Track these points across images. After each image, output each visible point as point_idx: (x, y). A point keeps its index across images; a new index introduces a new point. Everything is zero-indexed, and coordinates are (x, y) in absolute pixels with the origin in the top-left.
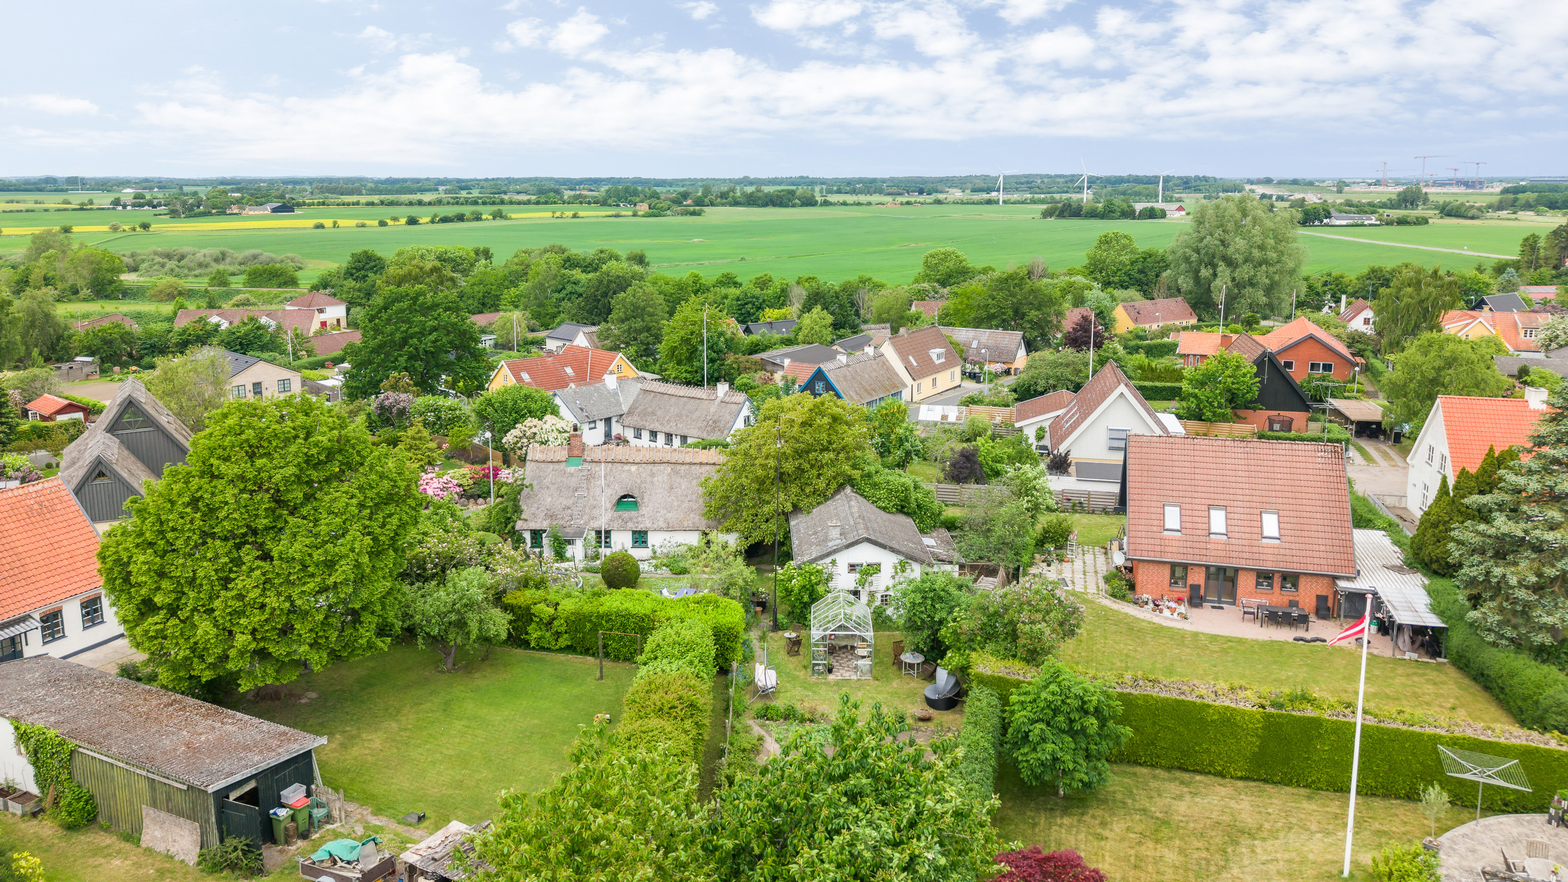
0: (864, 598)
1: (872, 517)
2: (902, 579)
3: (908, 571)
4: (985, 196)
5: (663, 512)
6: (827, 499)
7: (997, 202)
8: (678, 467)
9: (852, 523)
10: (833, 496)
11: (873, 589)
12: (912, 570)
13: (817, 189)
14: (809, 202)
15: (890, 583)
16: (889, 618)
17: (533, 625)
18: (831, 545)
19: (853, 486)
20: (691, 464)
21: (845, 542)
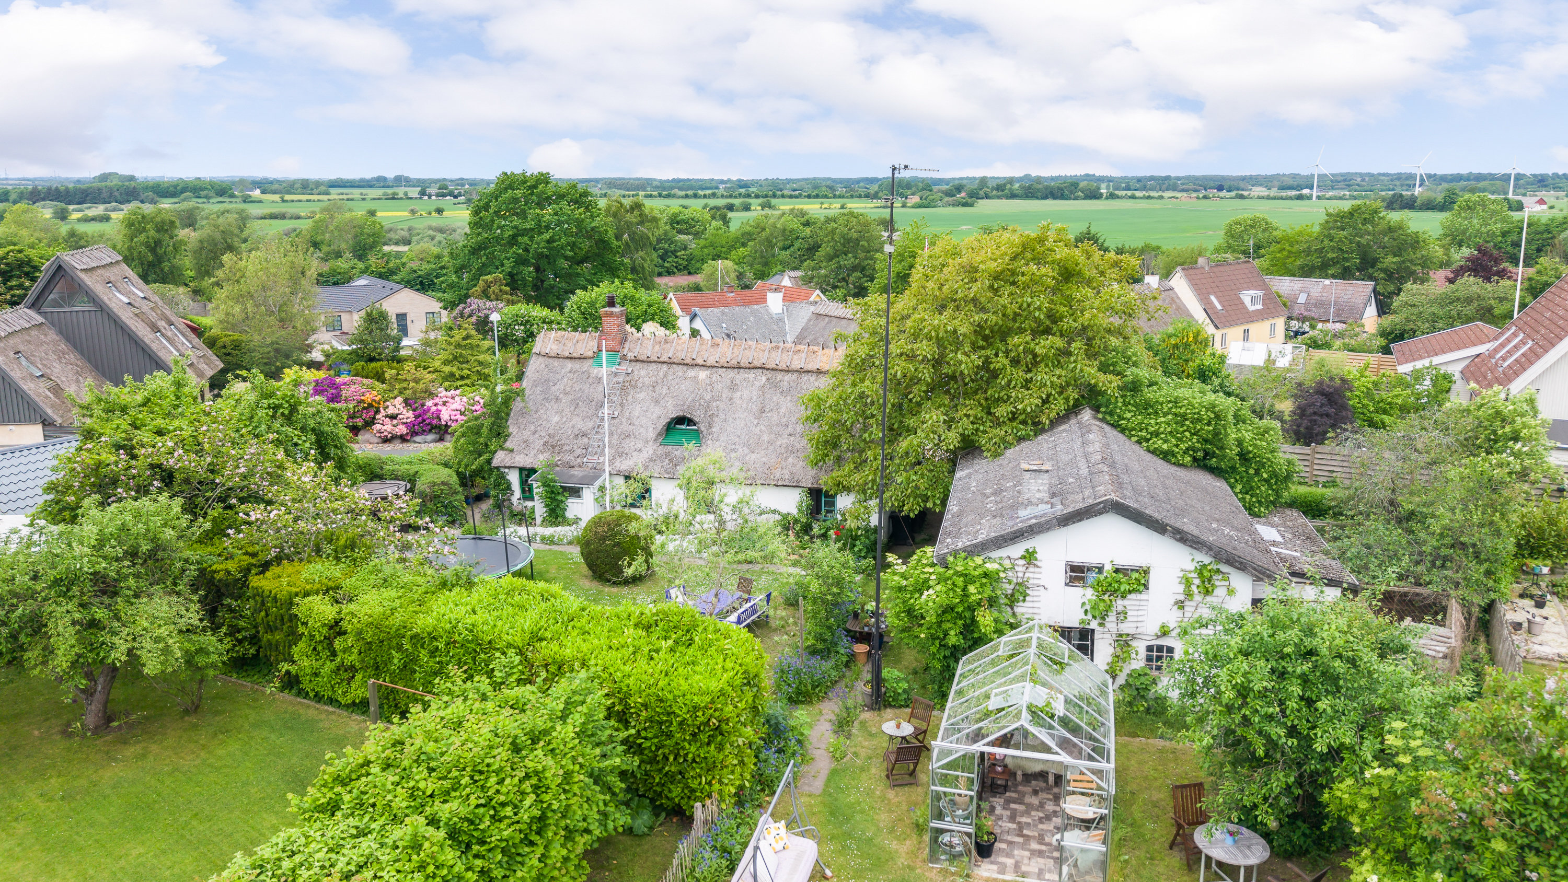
0: (1104, 649)
1: (1136, 466)
2: (1206, 613)
3: (1220, 592)
4: (1294, 193)
5: (744, 450)
6: (1039, 429)
7: (1309, 198)
8: (779, 376)
9: (1084, 471)
10: (1054, 423)
11: (1126, 628)
12: (1231, 592)
13: (1103, 186)
14: (1093, 195)
15: (1172, 618)
16: (1161, 701)
17: (302, 645)
18: (1026, 515)
19: (1096, 409)
20: (801, 371)
21: (1059, 510)
